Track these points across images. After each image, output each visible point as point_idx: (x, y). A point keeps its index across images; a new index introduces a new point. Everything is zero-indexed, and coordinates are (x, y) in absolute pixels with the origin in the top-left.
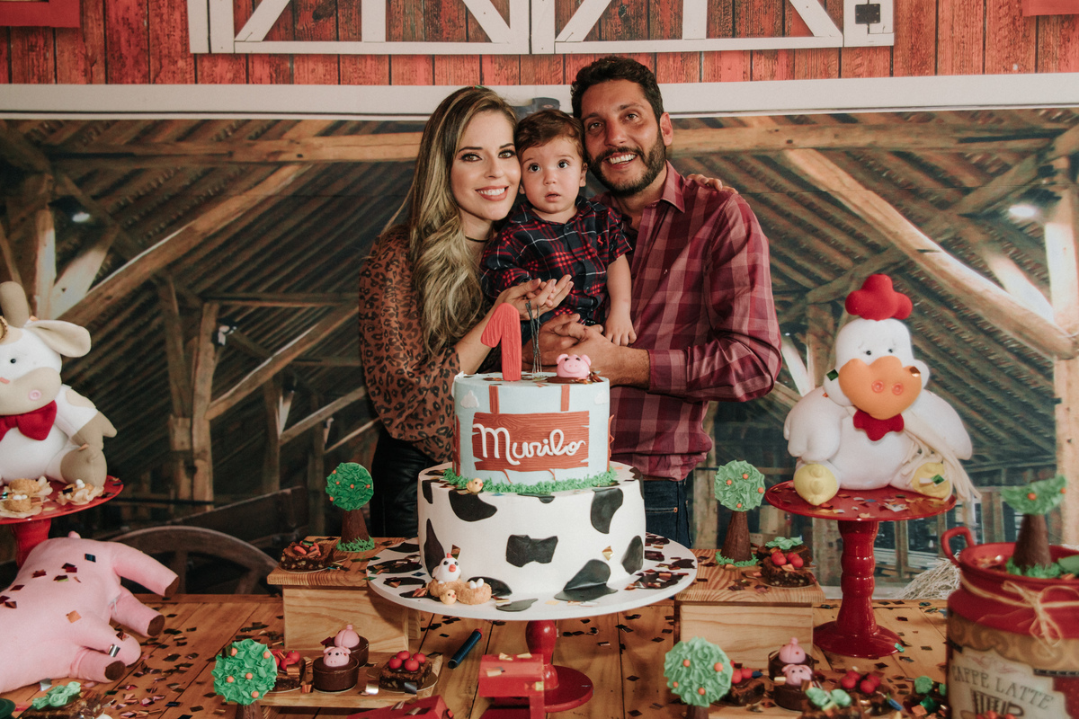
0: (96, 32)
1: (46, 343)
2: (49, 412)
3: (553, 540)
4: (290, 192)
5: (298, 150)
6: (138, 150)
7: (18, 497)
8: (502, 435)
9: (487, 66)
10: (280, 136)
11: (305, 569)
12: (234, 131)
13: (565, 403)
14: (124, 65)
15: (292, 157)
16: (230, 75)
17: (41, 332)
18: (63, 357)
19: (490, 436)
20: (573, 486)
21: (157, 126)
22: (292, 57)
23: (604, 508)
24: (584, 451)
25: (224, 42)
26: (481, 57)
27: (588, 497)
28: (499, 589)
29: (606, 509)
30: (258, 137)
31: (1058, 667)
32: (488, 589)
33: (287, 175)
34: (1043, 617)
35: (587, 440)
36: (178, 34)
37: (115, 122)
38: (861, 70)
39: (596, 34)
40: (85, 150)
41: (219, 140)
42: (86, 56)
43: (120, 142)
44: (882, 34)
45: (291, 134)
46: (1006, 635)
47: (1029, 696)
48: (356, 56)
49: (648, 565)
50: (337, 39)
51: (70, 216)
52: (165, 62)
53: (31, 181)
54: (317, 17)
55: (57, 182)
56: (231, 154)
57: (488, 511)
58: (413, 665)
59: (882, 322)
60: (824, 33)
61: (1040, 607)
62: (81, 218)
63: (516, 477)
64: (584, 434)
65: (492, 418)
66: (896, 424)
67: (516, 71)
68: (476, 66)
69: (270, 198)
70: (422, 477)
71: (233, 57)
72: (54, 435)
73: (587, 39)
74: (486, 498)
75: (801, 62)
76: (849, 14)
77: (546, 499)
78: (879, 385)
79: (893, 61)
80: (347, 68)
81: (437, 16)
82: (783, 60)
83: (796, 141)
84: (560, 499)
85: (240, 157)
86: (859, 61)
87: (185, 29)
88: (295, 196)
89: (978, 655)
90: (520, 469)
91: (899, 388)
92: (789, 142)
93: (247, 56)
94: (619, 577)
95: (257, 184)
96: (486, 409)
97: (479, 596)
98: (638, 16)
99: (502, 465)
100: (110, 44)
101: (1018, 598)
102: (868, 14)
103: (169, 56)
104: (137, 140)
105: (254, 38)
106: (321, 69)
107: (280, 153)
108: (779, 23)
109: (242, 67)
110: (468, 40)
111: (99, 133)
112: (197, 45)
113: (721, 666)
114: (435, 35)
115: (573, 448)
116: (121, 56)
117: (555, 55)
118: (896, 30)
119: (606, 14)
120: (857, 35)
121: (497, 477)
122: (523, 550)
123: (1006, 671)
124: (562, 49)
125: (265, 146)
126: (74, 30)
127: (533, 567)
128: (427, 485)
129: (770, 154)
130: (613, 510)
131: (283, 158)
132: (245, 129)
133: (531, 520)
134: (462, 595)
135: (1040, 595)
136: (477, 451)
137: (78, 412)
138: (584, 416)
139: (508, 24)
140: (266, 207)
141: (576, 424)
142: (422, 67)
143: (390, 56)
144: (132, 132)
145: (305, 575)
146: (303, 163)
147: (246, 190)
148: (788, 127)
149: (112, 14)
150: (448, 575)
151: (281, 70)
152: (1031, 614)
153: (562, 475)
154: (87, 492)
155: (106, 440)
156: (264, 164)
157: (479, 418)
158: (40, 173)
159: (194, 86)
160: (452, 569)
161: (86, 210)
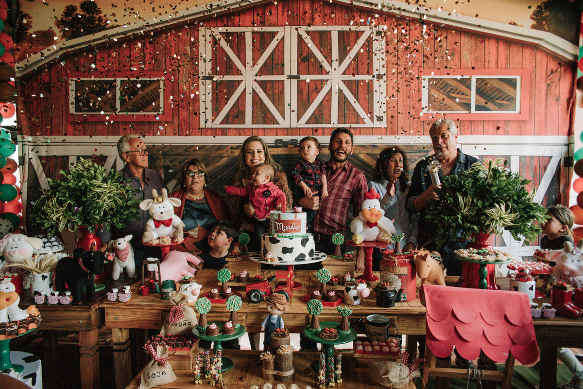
0: (176, 122)
1: (171, 203)
2: (171, 220)
3: (292, 248)
4: (226, 164)
5: (228, 153)
6: (187, 153)
7: (165, 240)
8: (281, 225)
9: (279, 130)
10: (223, 149)
11: (234, 257)
12: (211, 148)
13: (295, 218)
14: (183, 131)
15: (227, 155)
16: (210, 133)
17: (170, 201)
18: (174, 207)
19: (278, 225)
20: (297, 236)
21: (191, 147)
22: (227, 129)
23: (304, 242)
24: (300, 229)
25: (209, 125)
26: (277, 128)
27: (301, 239)
28: (280, 259)
29: (305, 241)
30: (217, 150)
31: (399, 273)
32: (278, 259)
33: (225, 160)
34: (397, 263)
35: (301, 226)
36: (197, 122)
37: (180, 146)
38: (379, 133)
39: (308, 123)
40: (172, 153)
41: (207, 150)
42: (173, 129)
43: (181, 151)
44: (383, 124)
45: (226, 149)
46: (389, 267)
47: (394, 280)
48: (244, 128)
49: (315, 256)
50: (239, 124)
51: (168, 171)
52: (194, 130)
53: (158, 161)
54: (233, 118)
55: (165, 162)
56: (210, 154)
57: (278, 241)
58: (261, 277)
59: (373, 200)
60: (368, 124)
61: (396, 261)
62: (171, 171)
63: (284, 234)
64: (300, 225)
65: (279, 221)
66: (376, 224)
67: (286, 132)
68: (276, 131)
69: (220, 166)
70: (262, 235)
71: (212, 129)
72: (171, 226)
73: (305, 124)
74: (277, 238)
75: (363, 131)
76: (375, 118)
77: (291, 239)
78: (371, 215)
79: (387, 131)
80: (241, 132)
81: (265, 118)
82: (358, 130)
83: (362, 152)
84: (294, 239)
85: (212, 155)
86: (378, 131)
87: (199, 121)
88: (226, 165)
89: (384, 272)
90: (285, 232)
91: (376, 216)
92: (360, 152)
93: (215, 128)
94: (308, 257)
95: (217, 162)
96: (277, 219)
97: (276, 260)
98: (319, 118)
99: (281, 231)
100: (179, 125)
101: (392, 259)
102: (380, 119)
103: (195, 128)
104: (186, 151)
105: (217, 124)
106: (234, 132)
107: (223, 154)
108: (357, 120)
109: (214, 132)
110: (274, 124)
111: (176, 149)
112: (202, 125)
113: (329, 274)
114: (265, 123)
115: (297, 228)
116: (182, 129)
117: (297, 128)
118: (387, 123)
119: (311, 117)
120: (377, 124)
121: (280, 234)
122: (286, 250)
123: (389, 275)
124: (298, 126)
125: (219, 152)
126: (171, 122)
127: (288, 254)
128: (264, 237)
129: (355, 155)
130: (307, 242)
131: (224, 155)
132: (214, 148)
133: (288, 243)
134: (272, 260)
135: (396, 258)
136: (276, 228)
137: (177, 221)
138: (300, 221)
139: (284, 119)
140: (220, 168)
141: (299, 222)
142: (261, 131)
143: (253, 128)
144: (185, 148)
145: (234, 258)
146: (229, 157)
147: (214, 164)
148: (360, 148)
149: (180, 117)
150: (269, 256)
151: (224, 132)
152: (395, 262)
153: (295, 234)
154: (180, 239)
155: (183, 227)
156: (219, 157)
157: (276, 221)
158: (160, 159)
159: (201, 136)
160: (269, 254)
161: (172, 169)
